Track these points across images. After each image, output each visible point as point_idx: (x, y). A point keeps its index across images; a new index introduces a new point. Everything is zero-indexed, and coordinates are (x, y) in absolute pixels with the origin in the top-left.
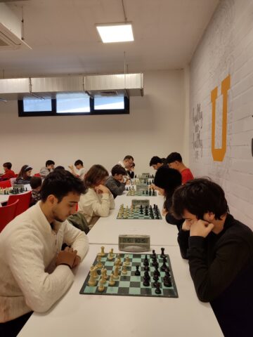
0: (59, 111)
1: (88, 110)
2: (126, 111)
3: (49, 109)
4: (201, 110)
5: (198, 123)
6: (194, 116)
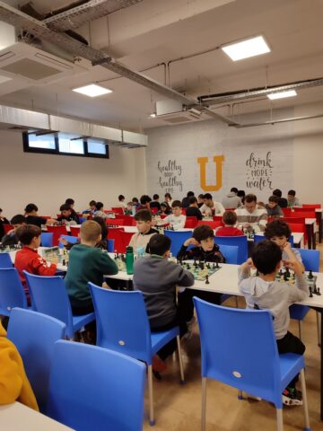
0: (61, 150)
1: (82, 152)
2: (106, 156)
3: (53, 147)
4: (177, 165)
5: (170, 171)
6: (161, 166)
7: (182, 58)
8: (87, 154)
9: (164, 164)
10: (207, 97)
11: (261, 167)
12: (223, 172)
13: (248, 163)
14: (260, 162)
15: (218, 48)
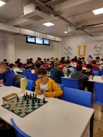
2: (49, 45)
3: (34, 42)
4: (71, 48)
5: (68, 50)
6: (66, 48)
7: (79, 14)
8: (44, 44)
9: (67, 47)
10: (84, 26)
11: (99, 49)
12: (86, 50)
13: (95, 48)
14: (99, 48)
15: (91, 11)
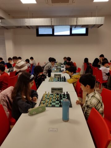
2: (86, 34)
